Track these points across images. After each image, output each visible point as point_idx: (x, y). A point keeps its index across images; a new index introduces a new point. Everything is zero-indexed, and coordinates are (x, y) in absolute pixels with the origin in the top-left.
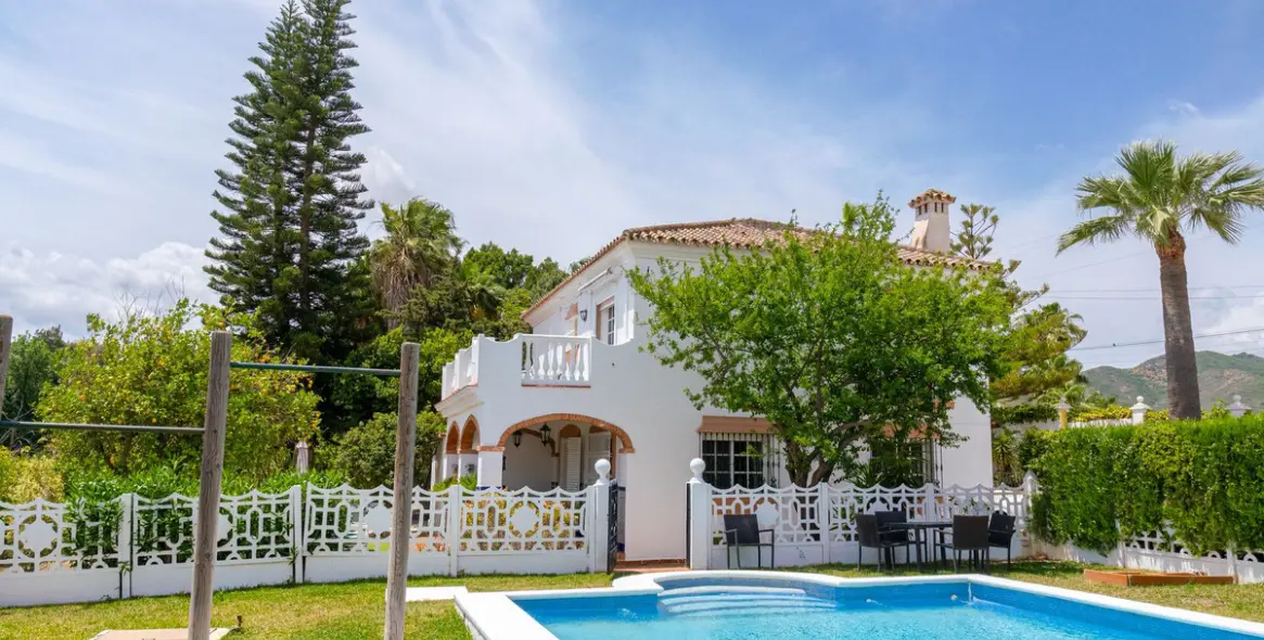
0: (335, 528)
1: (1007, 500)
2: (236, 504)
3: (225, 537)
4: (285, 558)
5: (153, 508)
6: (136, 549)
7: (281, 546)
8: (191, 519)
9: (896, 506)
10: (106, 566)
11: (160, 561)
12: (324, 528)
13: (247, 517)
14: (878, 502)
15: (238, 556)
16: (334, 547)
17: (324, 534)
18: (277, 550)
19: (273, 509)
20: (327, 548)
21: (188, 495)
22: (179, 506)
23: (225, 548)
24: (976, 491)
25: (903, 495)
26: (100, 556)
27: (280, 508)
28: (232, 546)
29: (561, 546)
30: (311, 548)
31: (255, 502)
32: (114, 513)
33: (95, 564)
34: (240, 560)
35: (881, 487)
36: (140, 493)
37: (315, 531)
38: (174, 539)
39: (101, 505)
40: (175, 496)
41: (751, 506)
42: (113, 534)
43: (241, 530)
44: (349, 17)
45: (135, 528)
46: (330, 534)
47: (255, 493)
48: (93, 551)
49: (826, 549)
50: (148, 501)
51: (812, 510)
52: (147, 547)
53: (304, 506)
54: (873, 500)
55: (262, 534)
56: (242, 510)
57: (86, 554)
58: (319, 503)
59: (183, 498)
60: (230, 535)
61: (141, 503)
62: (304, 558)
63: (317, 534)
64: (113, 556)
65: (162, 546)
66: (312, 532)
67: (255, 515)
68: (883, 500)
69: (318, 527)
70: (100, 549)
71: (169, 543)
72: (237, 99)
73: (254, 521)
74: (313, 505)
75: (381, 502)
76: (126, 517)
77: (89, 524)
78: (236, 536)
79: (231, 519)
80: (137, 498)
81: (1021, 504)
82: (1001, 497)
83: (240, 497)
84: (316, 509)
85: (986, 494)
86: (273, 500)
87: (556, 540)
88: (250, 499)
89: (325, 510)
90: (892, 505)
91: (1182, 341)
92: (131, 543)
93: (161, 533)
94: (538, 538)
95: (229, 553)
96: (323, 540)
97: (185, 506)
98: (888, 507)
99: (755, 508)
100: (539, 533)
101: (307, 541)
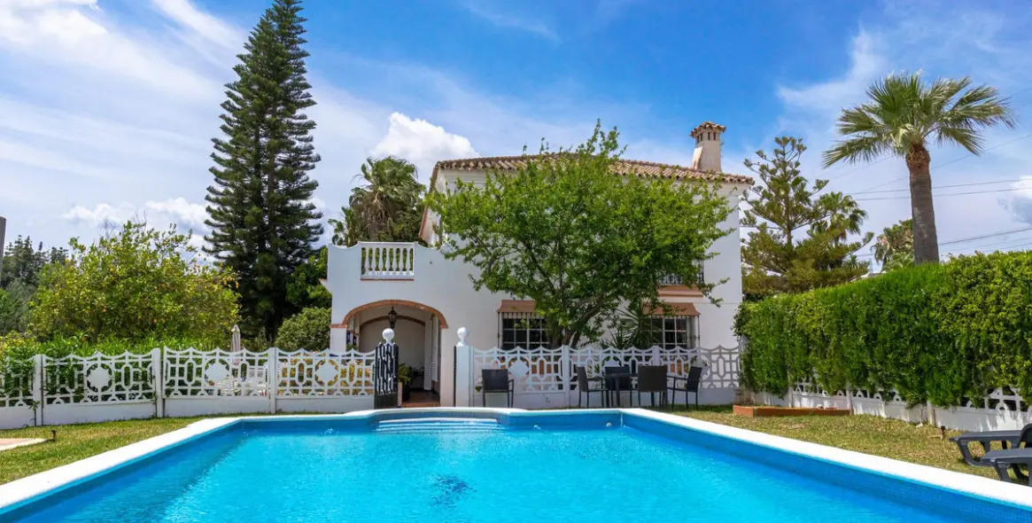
0: (185, 378)
1: (723, 358)
2: (114, 362)
3: (107, 385)
4: (149, 400)
5: (56, 364)
6: (45, 393)
7: (147, 391)
8: (82, 372)
9: (627, 363)
10: (25, 404)
11: (62, 401)
12: (177, 378)
13: (122, 371)
14: (611, 359)
15: (116, 398)
16: (184, 392)
17: (177, 383)
18: (144, 394)
19: (140, 365)
20: (179, 393)
21: (81, 356)
22: (74, 363)
23: (106, 393)
24: (718, 351)
25: (633, 355)
26: (21, 397)
27: (145, 365)
28: (112, 391)
29: (355, 392)
30: (168, 392)
31: (127, 361)
32: (29, 370)
33: (18, 403)
34: (118, 401)
35: (636, 349)
36: (47, 355)
37: (171, 381)
38: (72, 387)
39: (20, 362)
40: (71, 356)
41: (506, 363)
42: (30, 383)
43: (118, 379)
44: (302, 20)
45: (44, 378)
46: (181, 383)
47: (127, 354)
48: (16, 394)
49: (567, 396)
50: (51, 359)
51: (556, 366)
52: (53, 392)
53: (162, 363)
54: (608, 359)
55: (132, 383)
56: (118, 366)
57: (11, 396)
58: (173, 361)
59: (78, 357)
60: (110, 383)
61: (47, 361)
62: (164, 400)
63: (172, 383)
64: (29, 397)
65: (64, 391)
66: (168, 381)
67: (127, 369)
68: (616, 359)
69: (172, 378)
70: (21, 394)
71: (68, 389)
72: (228, 86)
73: (127, 375)
74: (169, 362)
75: (217, 361)
76: (38, 371)
77: (13, 376)
78: (114, 385)
79: (110, 372)
80: (45, 357)
81: (736, 361)
82: (718, 356)
83: (118, 357)
84: (170, 365)
85: (705, 354)
86: (140, 359)
87: (351, 388)
88: (124, 358)
89: (178, 366)
90: (623, 363)
91: (926, 236)
92: (42, 389)
93: (62, 381)
94: (338, 386)
95: (110, 396)
96: (176, 387)
97: (79, 363)
98: (620, 364)
99: (510, 365)
100: (338, 383)
101: (165, 387)
